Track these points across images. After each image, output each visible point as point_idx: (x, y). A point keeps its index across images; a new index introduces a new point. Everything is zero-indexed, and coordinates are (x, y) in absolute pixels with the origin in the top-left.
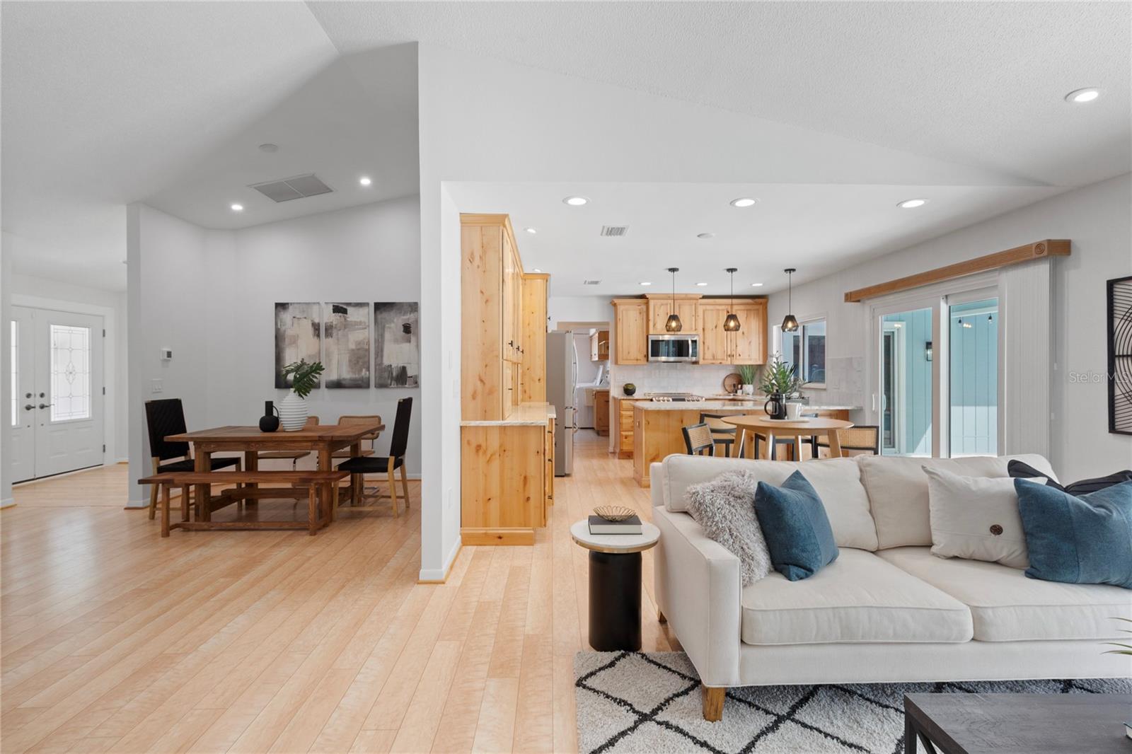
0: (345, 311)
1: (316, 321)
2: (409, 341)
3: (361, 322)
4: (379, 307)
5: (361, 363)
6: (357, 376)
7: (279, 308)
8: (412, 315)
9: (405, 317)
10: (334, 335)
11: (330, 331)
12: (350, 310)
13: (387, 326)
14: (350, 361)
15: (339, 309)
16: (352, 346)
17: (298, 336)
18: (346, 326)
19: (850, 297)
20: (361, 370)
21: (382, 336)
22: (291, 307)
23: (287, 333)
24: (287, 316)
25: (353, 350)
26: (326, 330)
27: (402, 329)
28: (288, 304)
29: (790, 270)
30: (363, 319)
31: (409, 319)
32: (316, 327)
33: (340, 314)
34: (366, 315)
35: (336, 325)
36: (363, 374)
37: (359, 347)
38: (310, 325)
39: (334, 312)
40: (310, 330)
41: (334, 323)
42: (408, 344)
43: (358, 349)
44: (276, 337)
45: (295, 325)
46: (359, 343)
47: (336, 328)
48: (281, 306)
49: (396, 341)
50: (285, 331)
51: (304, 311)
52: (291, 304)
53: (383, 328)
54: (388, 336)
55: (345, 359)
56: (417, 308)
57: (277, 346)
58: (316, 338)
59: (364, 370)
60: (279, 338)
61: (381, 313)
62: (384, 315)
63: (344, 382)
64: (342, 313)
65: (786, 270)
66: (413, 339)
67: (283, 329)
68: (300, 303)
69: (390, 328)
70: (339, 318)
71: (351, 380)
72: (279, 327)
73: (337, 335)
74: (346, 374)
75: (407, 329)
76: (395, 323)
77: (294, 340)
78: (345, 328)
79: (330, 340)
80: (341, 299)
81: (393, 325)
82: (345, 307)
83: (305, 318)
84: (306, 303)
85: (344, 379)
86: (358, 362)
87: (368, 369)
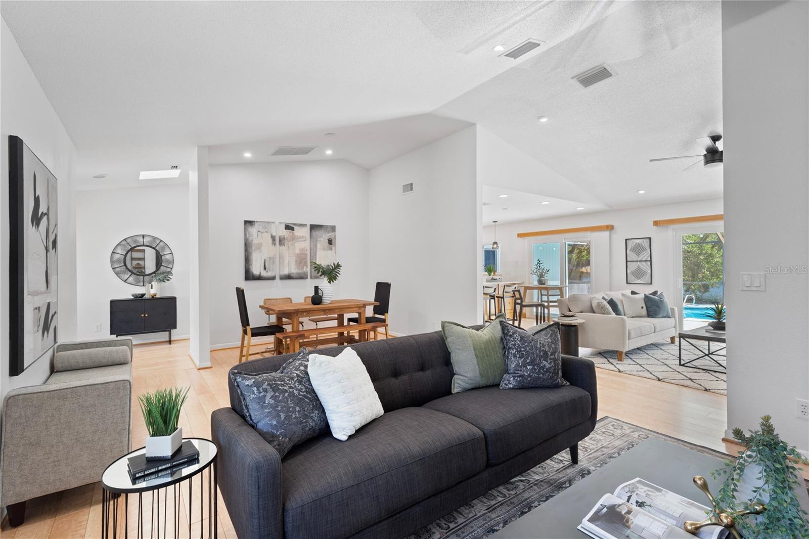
0: (292, 229)
1: (274, 234)
2: (331, 249)
3: (303, 236)
4: (313, 227)
5: (303, 263)
6: (301, 271)
7: (247, 224)
8: (333, 233)
9: (329, 234)
10: (286, 244)
11: (283, 242)
12: (296, 228)
13: (319, 239)
14: (296, 261)
15: (288, 227)
16: (297, 252)
17: (261, 244)
18: (294, 238)
19: (520, 235)
20: (304, 267)
21: (316, 246)
22: (256, 224)
23: (253, 242)
24: (253, 230)
25: (298, 254)
26: (280, 241)
27: (327, 242)
28: (254, 221)
29: (495, 222)
30: (304, 235)
31: (331, 236)
32: (273, 238)
33: (290, 231)
34: (304, 232)
35: (287, 238)
36: (304, 270)
37: (301, 252)
38: (270, 237)
39: (286, 229)
40: (270, 240)
41: (286, 236)
42: (330, 251)
43: (301, 254)
44: (245, 244)
45: (259, 236)
46: (302, 250)
47: (287, 239)
48: (248, 223)
49: (324, 249)
50: (252, 240)
51: (265, 228)
52: (257, 222)
53: (316, 241)
54: (319, 246)
55: (293, 260)
56: (335, 229)
57: (246, 250)
58: (274, 246)
59: (305, 267)
60: (247, 246)
61: (315, 231)
62: (316, 233)
63: (292, 275)
64: (291, 230)
65: (493, 222)
66: (333, 248)
67: (250, 239)
68: (262, 222)
69: (320, 241)
70: (289, 233)
71: (297, 273)
72: (248, 237)
73: (288, 244)
74: (294, 270)
75: (330, 242)
76: (323, 237)
77: (259, 247)
78: (293, 240)
79: (283, 248)
80: (289, 221)
81: (322, 239)
82: (293, 226)
83: (267, 232)
84: (267, 222)
85: (293, 273)
86: (301, 262)
87: (307, 267)
